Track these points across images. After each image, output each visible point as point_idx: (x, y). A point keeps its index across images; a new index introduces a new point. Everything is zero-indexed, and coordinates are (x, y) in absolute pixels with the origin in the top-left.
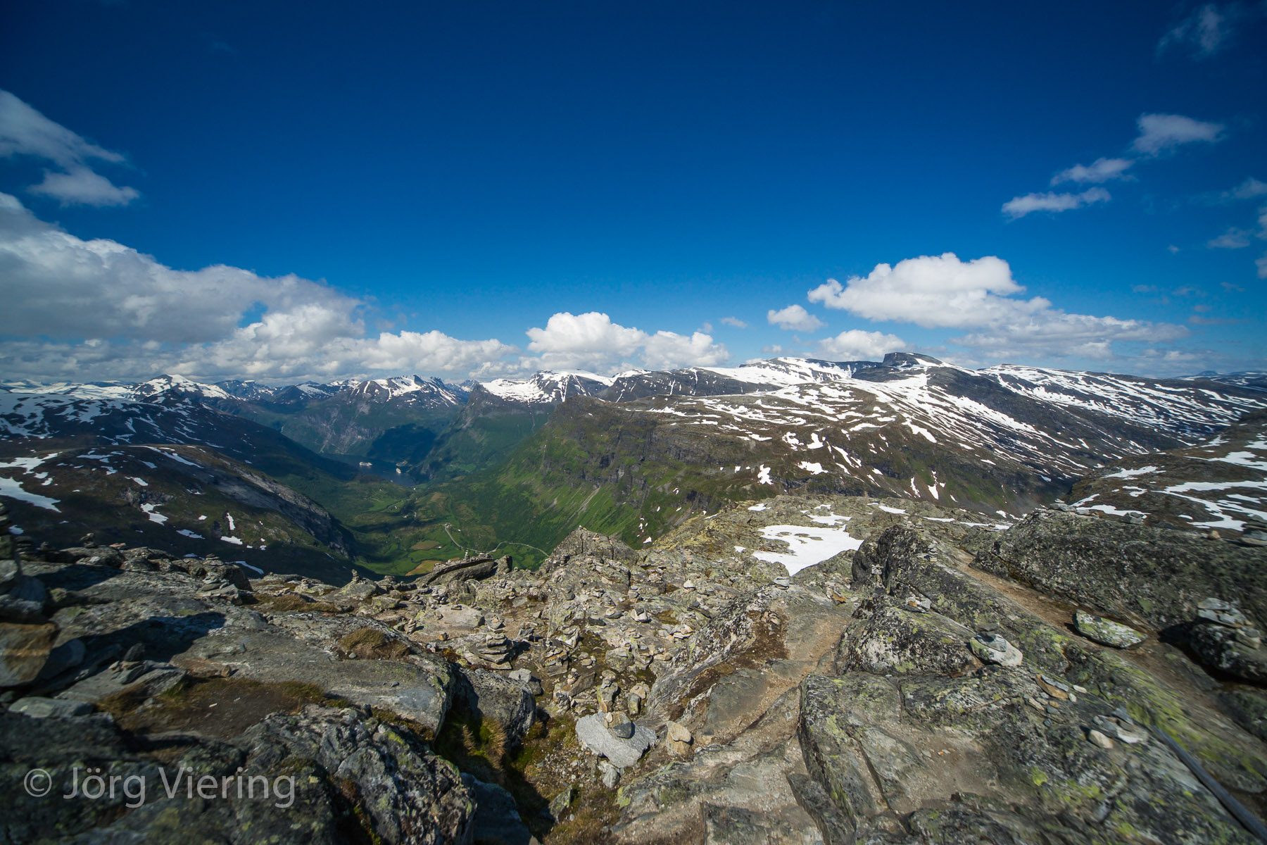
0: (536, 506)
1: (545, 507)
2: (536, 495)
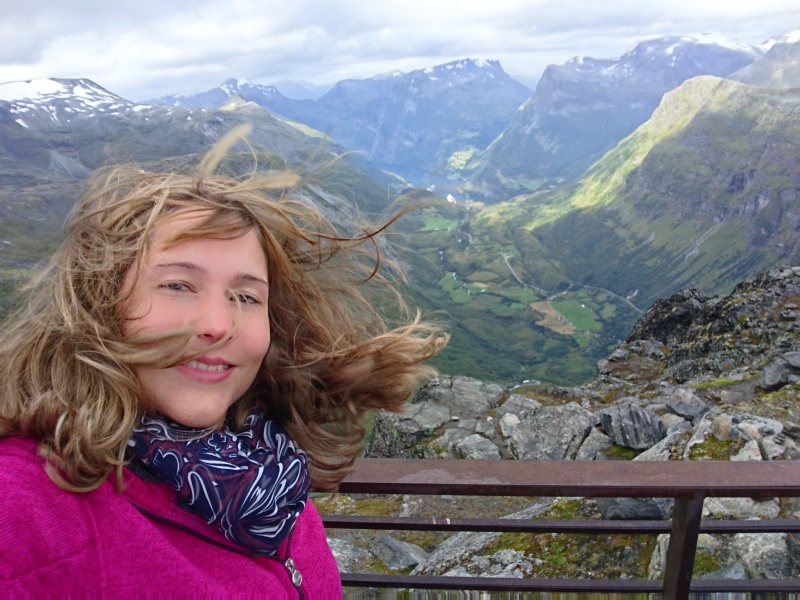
0: (623, 241)
1: (636, 244)
2: (625, 226)
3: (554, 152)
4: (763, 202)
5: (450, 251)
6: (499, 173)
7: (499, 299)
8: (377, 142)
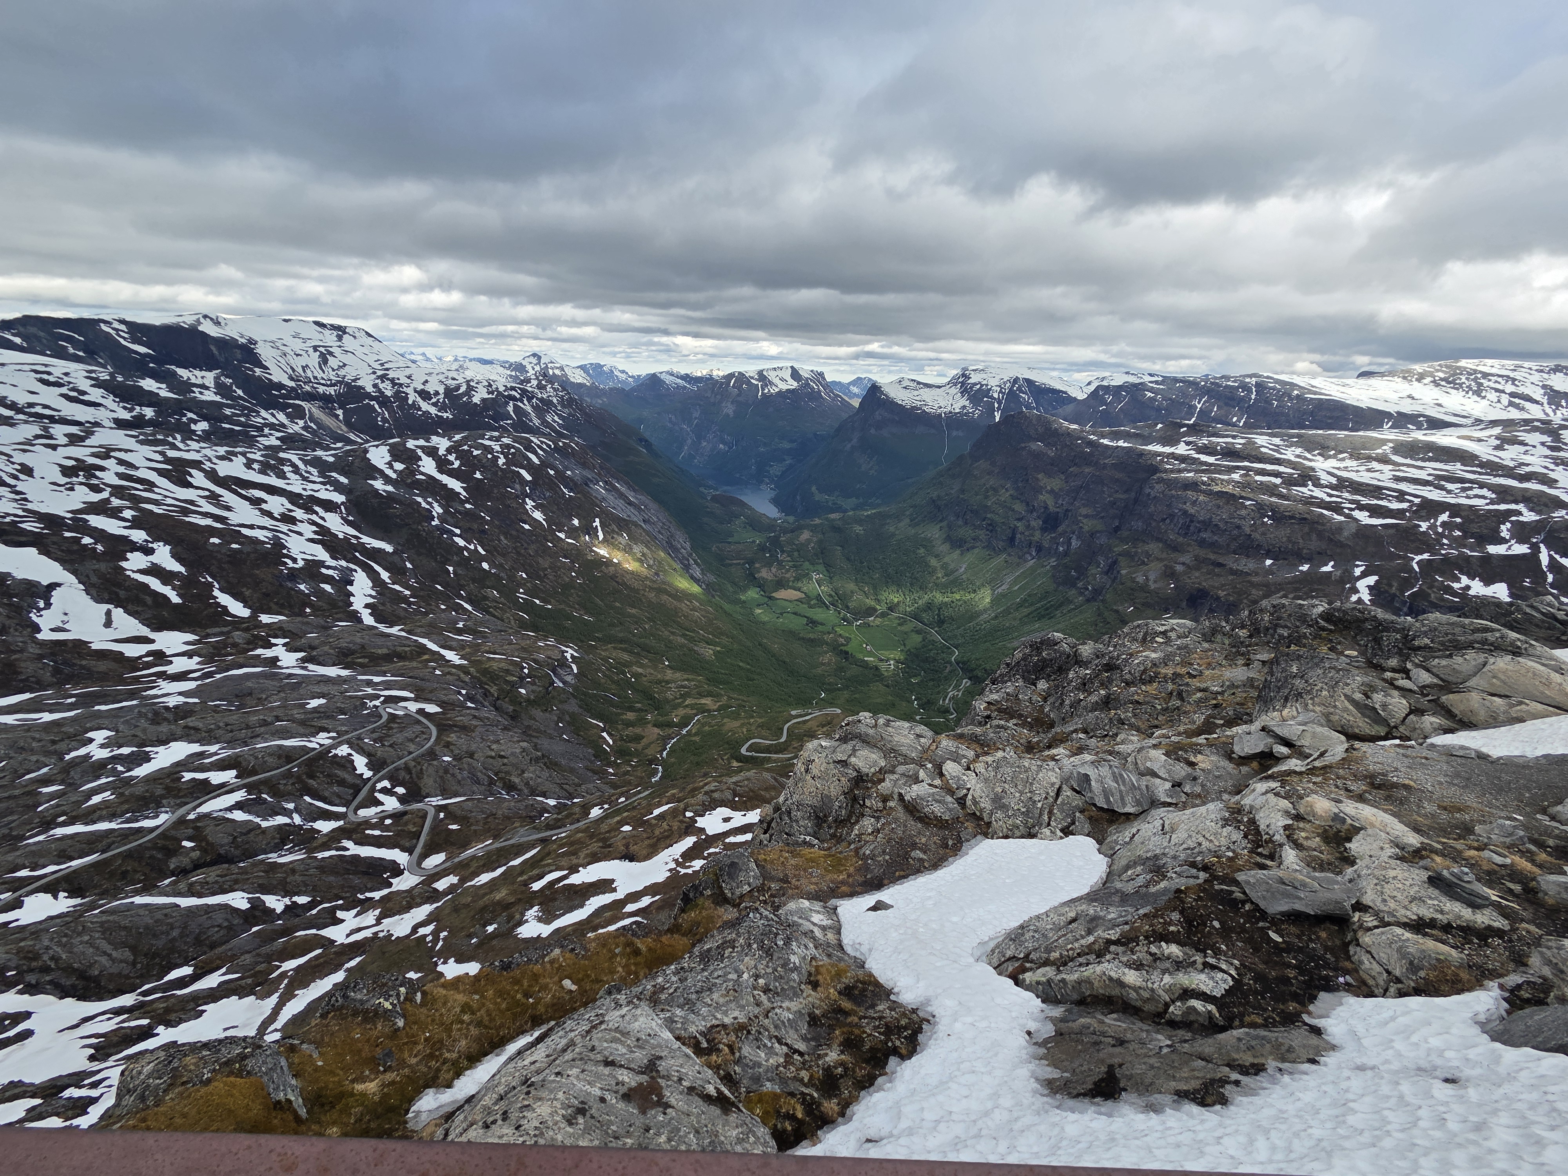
3: (872, 472)
4: (1075, 543)
5: (757, 565)
6: (814, 488)
7: (805, 621)
8: (689, 441)
